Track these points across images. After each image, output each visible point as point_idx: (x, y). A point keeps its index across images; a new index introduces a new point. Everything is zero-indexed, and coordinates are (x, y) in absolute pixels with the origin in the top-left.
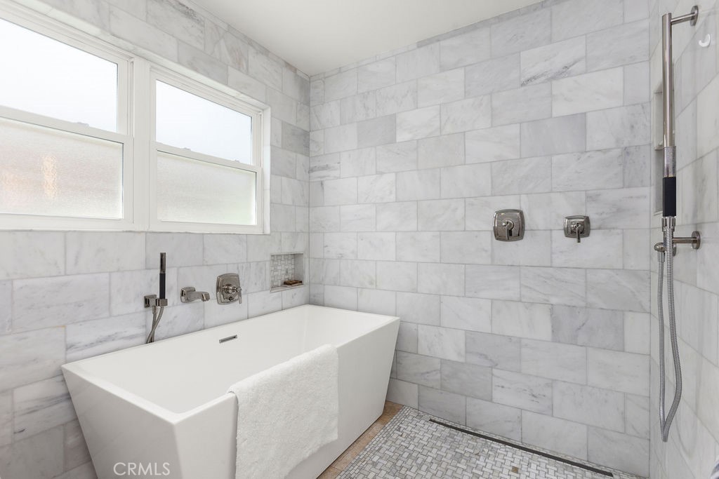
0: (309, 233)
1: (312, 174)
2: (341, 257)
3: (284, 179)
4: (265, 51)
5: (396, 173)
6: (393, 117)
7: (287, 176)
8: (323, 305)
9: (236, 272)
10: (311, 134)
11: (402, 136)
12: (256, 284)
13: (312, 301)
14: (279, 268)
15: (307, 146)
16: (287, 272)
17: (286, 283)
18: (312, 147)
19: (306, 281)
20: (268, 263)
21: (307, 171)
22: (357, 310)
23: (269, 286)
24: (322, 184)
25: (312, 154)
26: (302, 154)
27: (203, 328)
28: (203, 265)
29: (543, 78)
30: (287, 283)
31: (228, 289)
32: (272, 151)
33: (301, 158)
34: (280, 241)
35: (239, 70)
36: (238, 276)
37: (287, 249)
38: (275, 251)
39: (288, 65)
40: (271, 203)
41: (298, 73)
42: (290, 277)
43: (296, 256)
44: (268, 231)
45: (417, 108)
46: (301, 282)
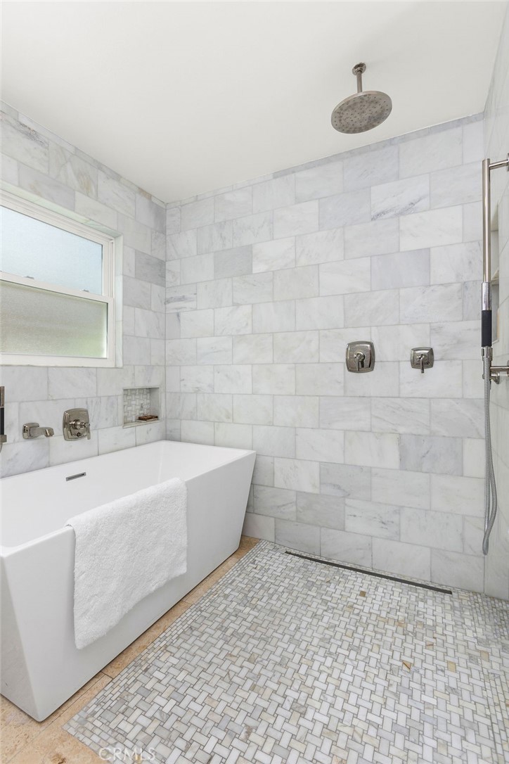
0: (165, 366)
1: (168, 306)
2: (197, 391)
3: (138, 311)
4: (116, 177)
5: (253, 305)
6: (249, 249)
7: (141, 307)
8: (180, 440)
9: (84, 407)
10: (167, 264)
11: (258, 268)
12: (107, 419)
13: (168, 437)
14: (133, 402)
15: (163, 277)
16: (142, 407)
17: (140, 419)
18: (169, 277)
19: (162, 416)
20: (120, 400)
21: (163, 302)
22: (214, 445)
23: (121, 421)
24: (178, 315)
25: (168, 285)
26: (157, 284)
27: (49, 465)
28: (48, 400)
29: (391, 214)
30: (142, 419)
31: (76, 425)
32: (124, 281)
33: (157, 289)
34: (134, 374)
35: (88, 196)
36: (87, 411)
37: (141, 383)
38: (128, 385)
39: (142, 191)
40: (123, 335)
41: (153, 199)
42: (145, 412)
43: (151, 390)
44: (120, 364)
45: (273, 239)
46: (157, 417)
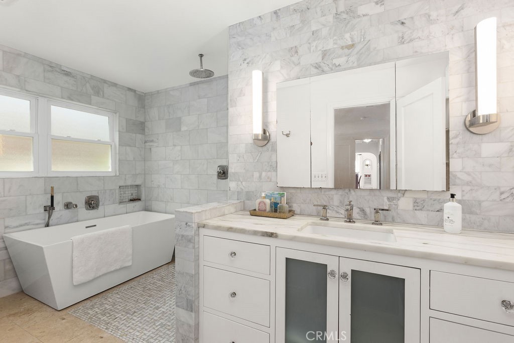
0: (145, 174)
1: (146, 144)
2: (159, 187)
3: (128, 148)
4: (115, 85)
5: (181, 146)
6: (180, 118)
7: (130, 146)
8: (151, 211)
9: (97, 195)
10: (146, 123)
11: (184, 128)
12: (109, 200)
13: (147, 209)
14: (126, 192)
15: (144, 130)
16: (132, 194)
17: (131, 200)
18: (146, 130)
19: (143, 199)
20: (117, 191)
21: (143, 142)
22: (166, 213)
23: (117, 201)
24: (150, 149)
25: (146, 134)
26: (140, 134)
27: (76, 221)
28: (77, 192)
30: (132, 200)
31: (92, 203)
32: (119, 134)
33: (139, 136)
34: (125, 179)
35: (98, 96)
36: (98, 197)
37: (130, 183)
38: (122, 184)
39: (130, 89)
40: (119, 160)
41: (137, 92)
42: (134, 197)
43: (137, 186)
44: (118, 174)
45: (189, 115)
46: (140, 199)
